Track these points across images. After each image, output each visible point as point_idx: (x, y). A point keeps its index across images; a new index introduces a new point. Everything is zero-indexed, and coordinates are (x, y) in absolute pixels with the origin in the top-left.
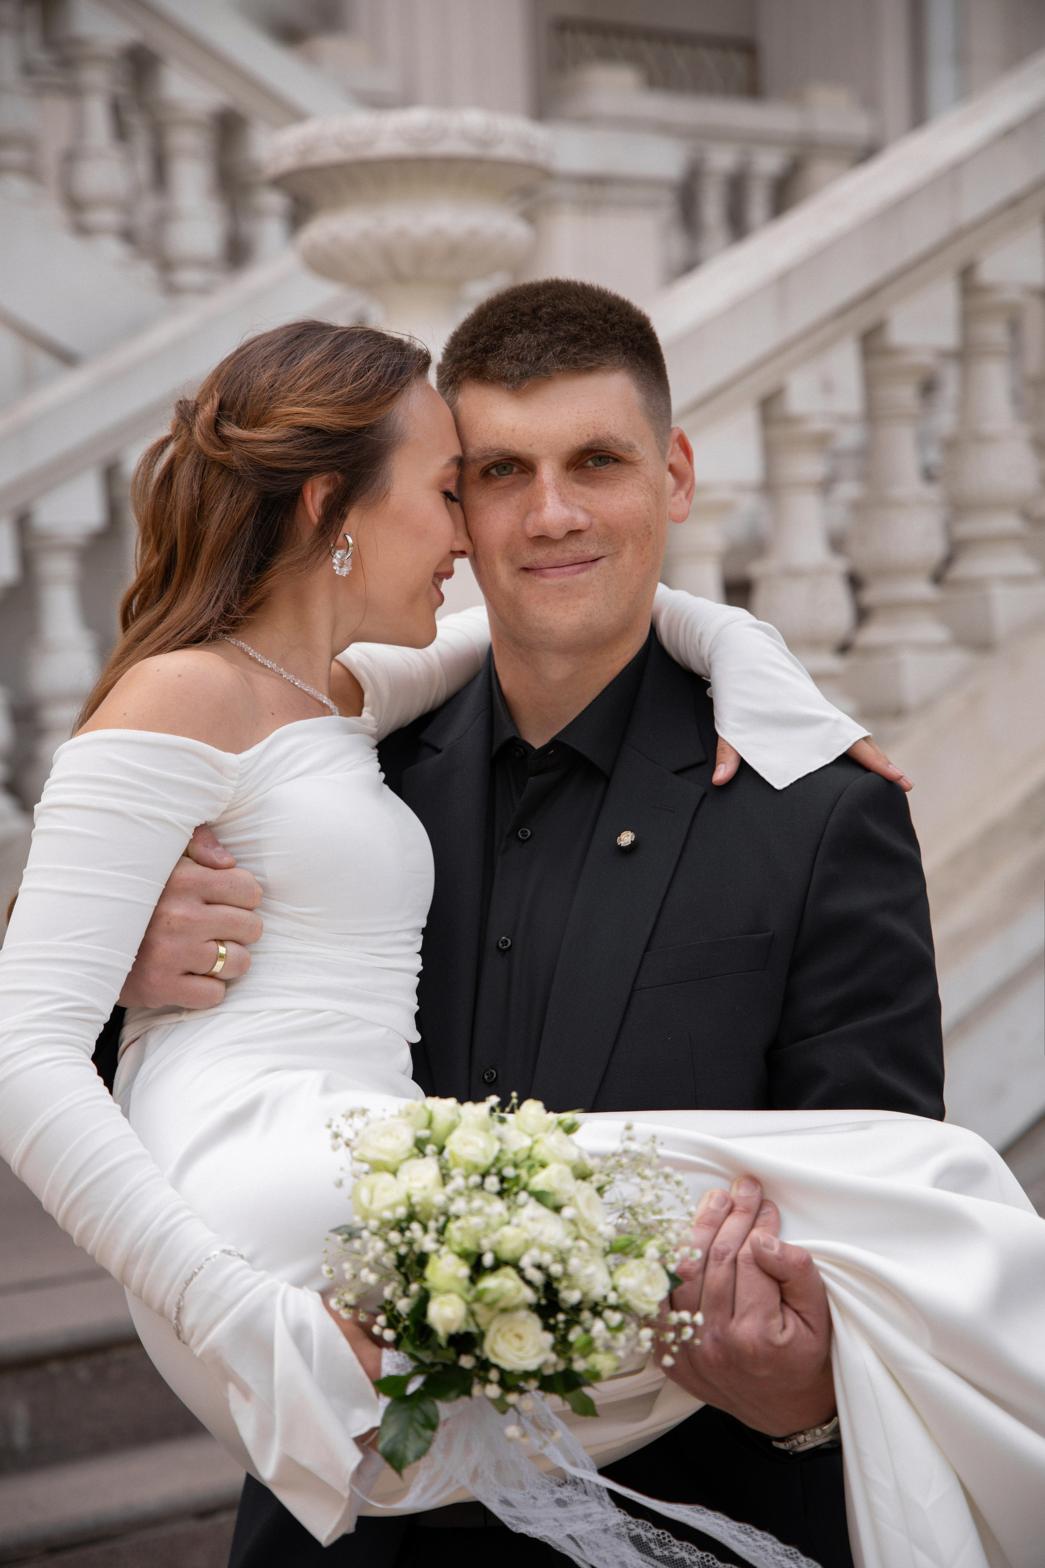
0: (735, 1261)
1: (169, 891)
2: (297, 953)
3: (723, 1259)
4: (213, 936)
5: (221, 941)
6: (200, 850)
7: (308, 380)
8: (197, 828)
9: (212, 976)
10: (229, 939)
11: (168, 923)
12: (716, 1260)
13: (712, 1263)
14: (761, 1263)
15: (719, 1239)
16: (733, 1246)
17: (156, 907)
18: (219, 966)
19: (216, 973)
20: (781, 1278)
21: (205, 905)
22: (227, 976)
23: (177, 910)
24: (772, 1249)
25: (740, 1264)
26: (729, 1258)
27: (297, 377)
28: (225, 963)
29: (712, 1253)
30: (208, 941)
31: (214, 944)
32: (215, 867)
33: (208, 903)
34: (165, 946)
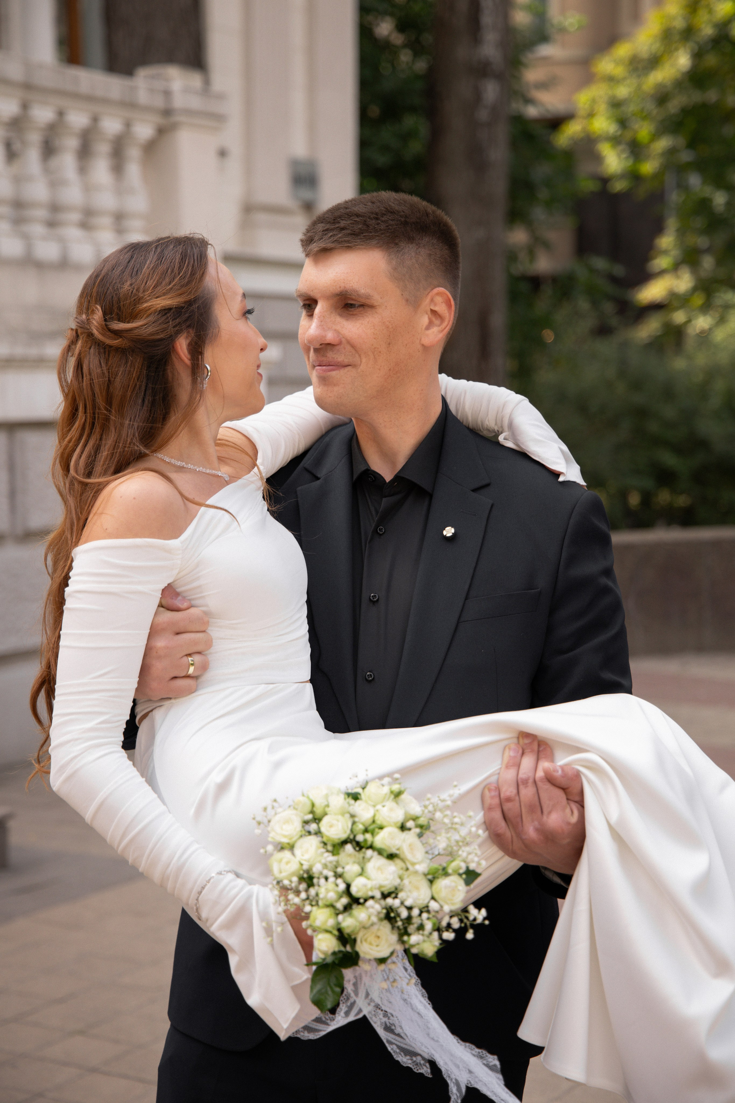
0: (535, 782)
1: (154, 632)
2: (235, 649)
3: (527, 783)
4: (185, 653)
5: (189, 655)
6: (169, 601)
7: (152, 281)
8: (163, 590)
9: (188, 677)
10: (195, 652)
11: (157, 652)
12: (523, 784)
13: (521, 787)
14: (550, 779)
15: (521, 771)
16: (531, 774)
17: (147, 645)
18: (191, 670)
19: (190, 674)
20: (565, 787)
21: (176, 636)
22: (196, 674)
23: (160, 643)
24: (558, 772)
25: (540, 784)
26: (531, 781)
27: (145, 281)
28: (194, 667)
29: (519, 781)
30: (182, 657)
31: (185, 658)
32: (178, 610)
33: (178, 634)
34: (158, 667)
